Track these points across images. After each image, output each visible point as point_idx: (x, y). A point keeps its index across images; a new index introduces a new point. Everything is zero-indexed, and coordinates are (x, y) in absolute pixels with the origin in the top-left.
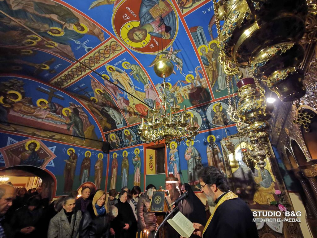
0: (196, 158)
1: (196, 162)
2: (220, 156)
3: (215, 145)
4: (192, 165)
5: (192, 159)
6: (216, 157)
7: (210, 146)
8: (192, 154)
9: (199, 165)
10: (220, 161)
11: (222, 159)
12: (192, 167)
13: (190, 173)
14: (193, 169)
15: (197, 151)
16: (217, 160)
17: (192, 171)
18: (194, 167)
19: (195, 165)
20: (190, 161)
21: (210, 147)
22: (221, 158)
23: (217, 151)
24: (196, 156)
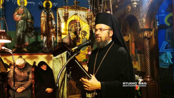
0: (28, 20)
1: (27, 25)
2: (54, 23)
3: (51, 11)
4: (22, 28)
5: (22, 21)
6: (50, 23)
7: (45, 11)
8: (24, 16)
9: (31, 29)
10: (53, 28)
11: (54, 26)
12: (22, 30)
13: (18, 35)
14: (23, 31)
15: (30, 13)
16: (50, 26)
17: (22, 34)
18: (24, 29)
19: (25, 27)
20: (20, 22)
21: (45, 13)
22: (54, 24)
23: (51, 17)
24: (28, 19)
